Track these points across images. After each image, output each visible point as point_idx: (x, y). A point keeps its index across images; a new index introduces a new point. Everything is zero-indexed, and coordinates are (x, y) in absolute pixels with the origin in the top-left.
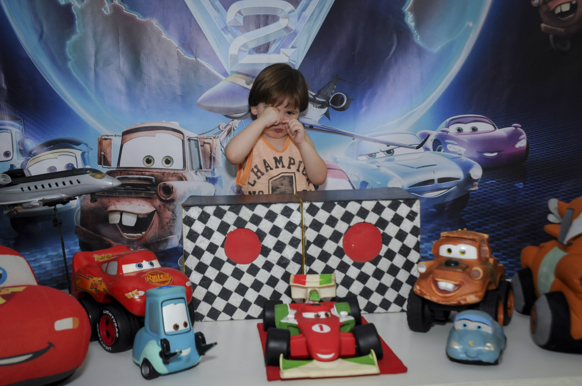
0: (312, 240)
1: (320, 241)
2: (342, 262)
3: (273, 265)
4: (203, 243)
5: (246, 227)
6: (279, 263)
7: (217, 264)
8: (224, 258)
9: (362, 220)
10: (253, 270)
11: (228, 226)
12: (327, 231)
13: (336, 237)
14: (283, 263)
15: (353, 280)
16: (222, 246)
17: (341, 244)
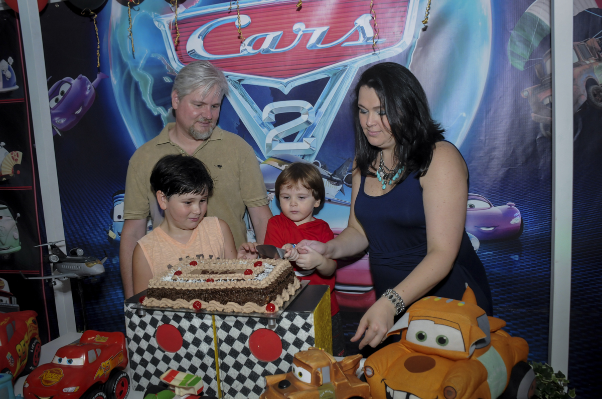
0: (223, 340)
1: (230, 340)
2: (248, 360)
3: (192, 356)
4: (140, 333)
5: (170, 323)
6: (197, 355)
7: (151, 349)
8: (156, 345)
9: (264, 327)
10: (178, 358)
11: (157, 321)
12: (235, 333)
13: (242, 338)
14: (200, 355)
15: (259, 376)
16: (154, 336)
17: (247, 344)
